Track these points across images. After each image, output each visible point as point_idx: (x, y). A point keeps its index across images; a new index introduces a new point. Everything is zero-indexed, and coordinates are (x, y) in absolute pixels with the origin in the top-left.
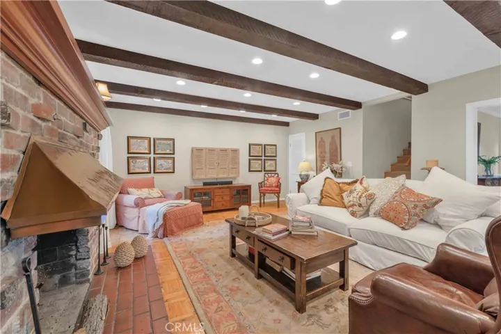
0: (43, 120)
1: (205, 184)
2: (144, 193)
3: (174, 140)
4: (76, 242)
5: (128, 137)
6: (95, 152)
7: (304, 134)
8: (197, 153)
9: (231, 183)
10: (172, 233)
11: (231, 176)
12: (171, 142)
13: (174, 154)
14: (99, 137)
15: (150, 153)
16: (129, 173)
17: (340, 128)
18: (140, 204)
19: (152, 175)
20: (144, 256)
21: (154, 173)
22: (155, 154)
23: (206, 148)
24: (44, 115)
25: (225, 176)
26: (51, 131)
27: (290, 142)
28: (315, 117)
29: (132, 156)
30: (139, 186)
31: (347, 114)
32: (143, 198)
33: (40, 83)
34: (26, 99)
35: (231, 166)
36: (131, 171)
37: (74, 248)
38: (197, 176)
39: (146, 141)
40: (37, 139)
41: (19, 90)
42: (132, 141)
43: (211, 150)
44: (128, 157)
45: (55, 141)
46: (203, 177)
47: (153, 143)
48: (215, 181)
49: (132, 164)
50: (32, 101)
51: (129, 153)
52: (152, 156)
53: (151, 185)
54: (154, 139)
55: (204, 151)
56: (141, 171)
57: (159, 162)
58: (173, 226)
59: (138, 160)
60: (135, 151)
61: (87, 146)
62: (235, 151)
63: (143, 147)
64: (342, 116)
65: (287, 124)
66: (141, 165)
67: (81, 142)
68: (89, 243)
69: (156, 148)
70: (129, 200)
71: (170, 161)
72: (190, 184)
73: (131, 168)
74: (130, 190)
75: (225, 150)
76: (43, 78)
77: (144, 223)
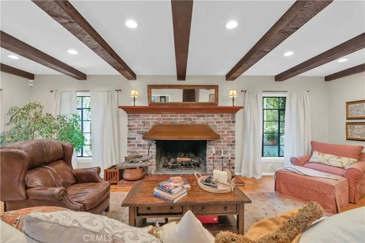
5: (347, 104)
16: (347, 139)
29: (350, 122)
34: (153, 118)
36: (349, 137)
42: (350, 106)
49: (350, 130)
56: (359, 138)
59: (356, 127)
60: (352, 117)
63: (362, 111)
73: (349, 133)
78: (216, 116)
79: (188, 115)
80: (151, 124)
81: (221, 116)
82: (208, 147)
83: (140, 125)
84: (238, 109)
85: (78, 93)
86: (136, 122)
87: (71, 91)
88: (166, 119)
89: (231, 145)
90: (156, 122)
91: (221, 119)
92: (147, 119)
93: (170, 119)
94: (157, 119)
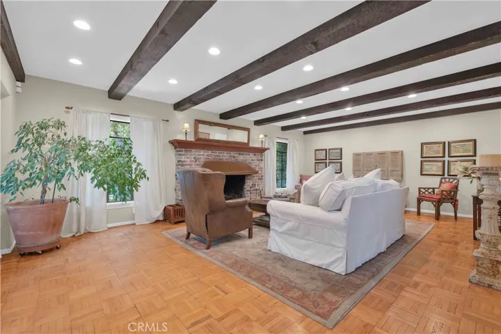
78: (251, 155)
79: (232, 153)
80: (202, 160)
81: (255, 155)
82: (246, 181)
83: (192, 161)
84: (265, 149)
85: (112, 116)
86: (188, 158)
87: (102, 113)
88: (215, 156)
89: (261, 179)
90: (206, 158)
91: (254, 158)
92: (199, 155)
93: (218, 156)
94: (207, 155)
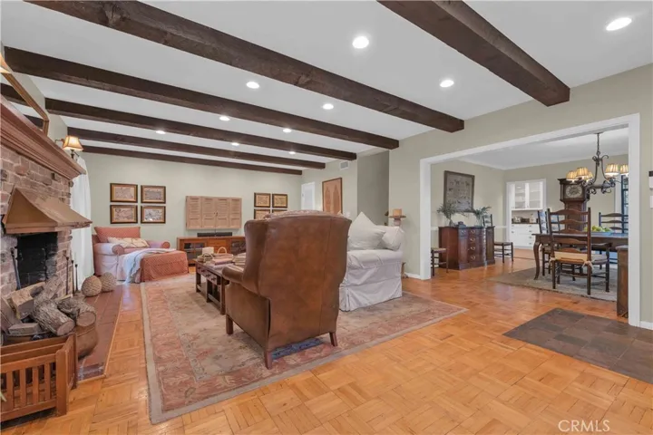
0: (21, 175)
1: (199, 235)
2: (126, 242)
3: (165, 188)
4: (46, 270)
5: (111, 184)
6: (65, 197)
7: (313, 183)
8: (192, 202)
9: (231, 234)
10: (150, 279)
11: (232, 227)
12: (161, 190)
13: (164, 203)
14: (71, 184)
15: (136, 202)
16: (112, 223)
17: (341, 179)
18: (119, 251)
19: (139, 224)
20: (112, 291)
21: (142, 222)
22: (142, 202)
23: (202, 197)
24: (22, 172)
25: (225, 227)
26: (26, 182)
27: (303, 192)
28: (321, 166)
29: (115, 204)
30: (121, 235)
31: (346, 165)
32: (124, 247)
33: (19, 153)
34: (12, 165)
35: (231, 217)
36: (114, 221)
37: (43, 275)
38: (191, 227)
39: (132, 189)
40: (17, 186)
41: (9, 161)
42: (115, 188)
43: (208, 199)
44: (111, 206)
45: (28, 188)
46: (198, 227)
47: (141, 191)
48: (213, 232)
49: (115, 213)
50: (16, 165)
51: (112, 201)
52: (139, 204)
53: (136, 235)
54: (142, 187)
55: (199, 201)
56: (126, 220)
57: (147, 211)
58: (151, 272)
59: (122, 209)
60: (118, 199)
61: (56, 193)
62: (237, 201)
63: (129, 195)
64: (343, 166)
65: (299, 173)
66: (125, 214)
67: (50, 189)
68: (57, 273)
69: (144, 196)
70: (107, 248)
71: (161, 210)
72: (184, 235)
73: (115, 217)
74: (110, 239)
75: (225, 199)
76: (19, 150)
77: (122, 270)
